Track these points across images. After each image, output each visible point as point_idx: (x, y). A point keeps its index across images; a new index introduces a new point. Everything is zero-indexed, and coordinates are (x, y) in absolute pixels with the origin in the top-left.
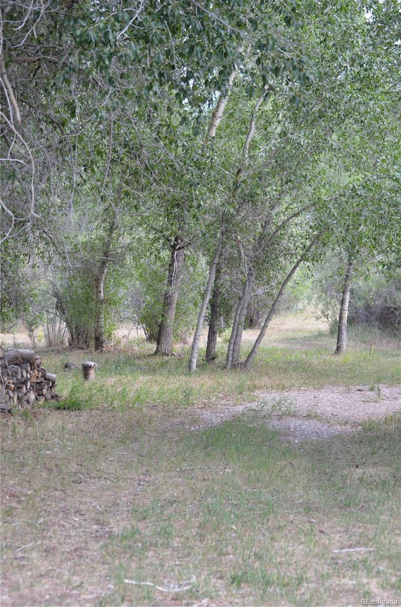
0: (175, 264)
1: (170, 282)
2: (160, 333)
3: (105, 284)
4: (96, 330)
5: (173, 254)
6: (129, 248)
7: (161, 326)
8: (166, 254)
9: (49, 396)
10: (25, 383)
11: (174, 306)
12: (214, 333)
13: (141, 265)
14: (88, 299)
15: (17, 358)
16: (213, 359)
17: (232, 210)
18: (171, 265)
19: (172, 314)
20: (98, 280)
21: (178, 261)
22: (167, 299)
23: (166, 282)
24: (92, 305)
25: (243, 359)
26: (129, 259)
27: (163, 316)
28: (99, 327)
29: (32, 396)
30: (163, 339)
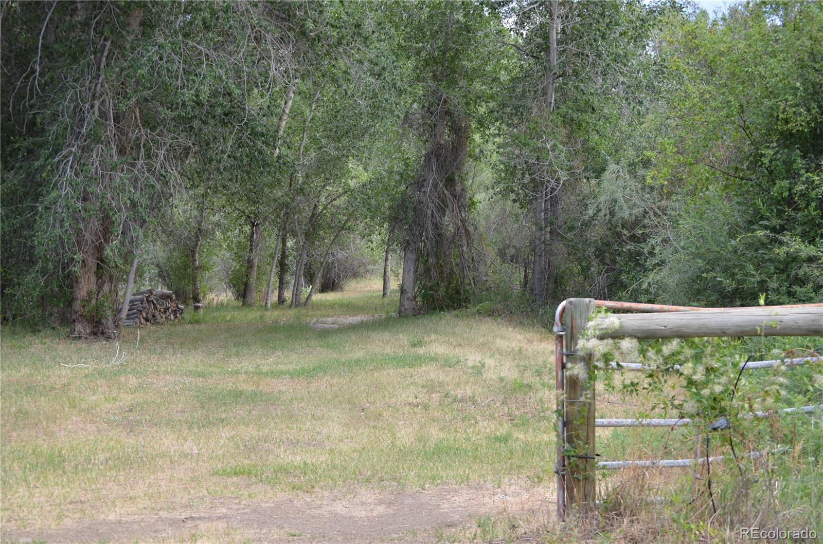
0: (255, 236)
1: (251, 250)
2: (245, 290)
3: (199, 254)
4: (193, 291)
5: (252, 229)
6: (218, 225)
7: (246, 285)
8: (247, 229)
9: (180, 318)
10: (168, 309)
11: (256, 269)
12: (283, 284)
13: (228, 237)
14: (186, 267)
15: (163, 295)
16: (283, 302)
17: (289, 200)
18: (252, 236)
19: (254, 274)
20: (193, 252)
21: (257, 233)
22: (250, 262)
23: (248, 250)
24: (189, 270)
25: (303, 301)
26: (218, 234)
27: (247, 276)
28: (196, 289)
29: (172, 317)
30: (247, 295)
